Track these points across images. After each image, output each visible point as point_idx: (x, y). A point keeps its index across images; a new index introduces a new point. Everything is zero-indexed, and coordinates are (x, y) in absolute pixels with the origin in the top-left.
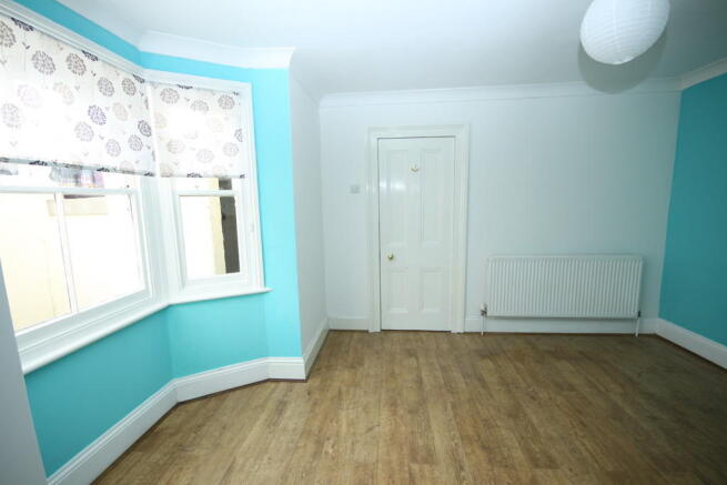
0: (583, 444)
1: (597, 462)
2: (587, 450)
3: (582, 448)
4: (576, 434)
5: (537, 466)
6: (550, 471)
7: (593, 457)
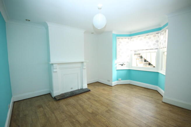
0: (104, 119)
1: (100, 116)
2: (103, 118)
3: (104, 118)
4: (107, 122)
5: (108, 110)
6: (106, 110)
7: (101, 117)
